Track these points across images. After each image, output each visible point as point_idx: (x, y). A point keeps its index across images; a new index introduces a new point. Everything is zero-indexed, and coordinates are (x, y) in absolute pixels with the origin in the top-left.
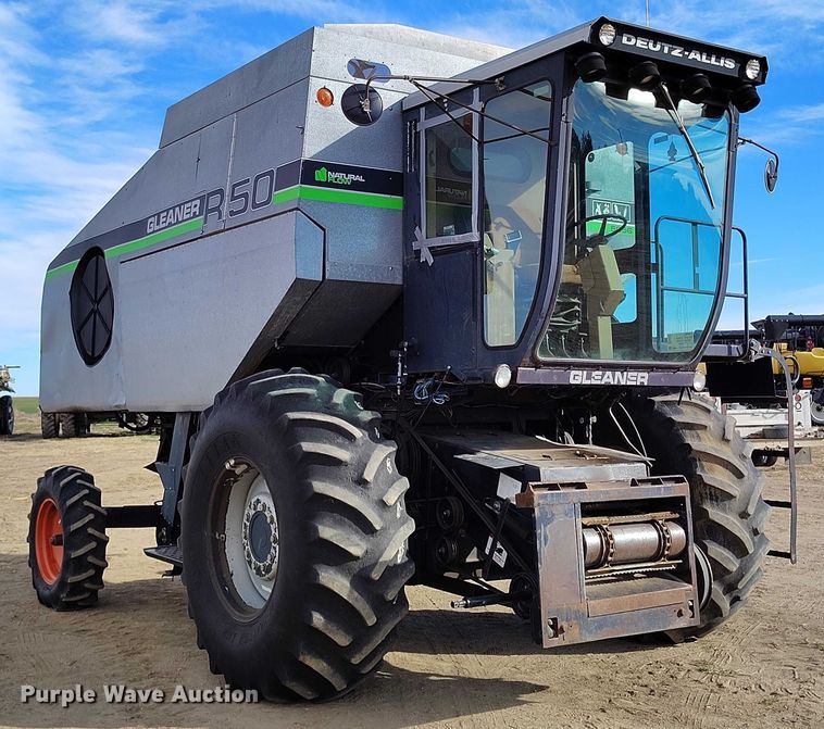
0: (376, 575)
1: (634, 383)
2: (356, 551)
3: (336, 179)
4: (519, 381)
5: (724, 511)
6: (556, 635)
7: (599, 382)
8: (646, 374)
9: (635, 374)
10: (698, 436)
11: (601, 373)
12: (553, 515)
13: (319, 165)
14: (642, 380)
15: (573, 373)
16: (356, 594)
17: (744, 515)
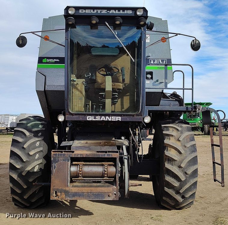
0: (24, 174)
1: (115, 120)
2: (18, 167)
3: (50, 61)
4: (66, 120)
5: (172, 165)
6: (56, 197)
7: (100, 120)
8: (120, 117)
9: (115, 117)
10: (170, 139)
11: (100, 117)
12: (59, 160)
13: (44, 58)
14: (118, 119)
15: (88, 117)
16: (19, 179)
17: (180, 167)
